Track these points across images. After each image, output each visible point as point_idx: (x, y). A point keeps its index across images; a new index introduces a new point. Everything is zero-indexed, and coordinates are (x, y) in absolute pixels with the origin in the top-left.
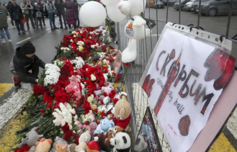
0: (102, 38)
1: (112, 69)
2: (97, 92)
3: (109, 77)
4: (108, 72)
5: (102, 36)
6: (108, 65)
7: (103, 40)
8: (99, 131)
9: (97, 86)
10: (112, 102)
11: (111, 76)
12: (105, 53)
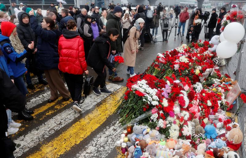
0: (216, 60)
1: (225, 98)
2: (212, 117)
3: (222, 105)
4: (222, 100)
5: (216, 58)
6: (222, 93)
7: (217, 63)
8: (213, 146)
9: (211, 111)
10: (224, 128)
11: (224, 104)
12: (220, 80)
